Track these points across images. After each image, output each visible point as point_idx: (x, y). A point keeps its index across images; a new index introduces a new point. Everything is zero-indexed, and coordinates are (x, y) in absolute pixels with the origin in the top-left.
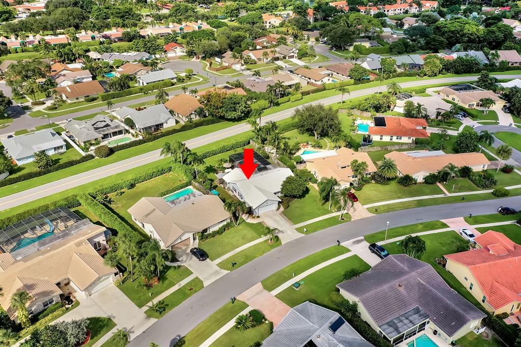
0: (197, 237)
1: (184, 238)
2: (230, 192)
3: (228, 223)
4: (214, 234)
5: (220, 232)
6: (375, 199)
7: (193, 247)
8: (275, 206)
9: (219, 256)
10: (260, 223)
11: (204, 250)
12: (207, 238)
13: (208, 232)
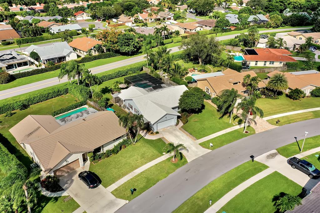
0: (88, 158)
1: (70, 160)
2: (126, 110)
3: (125, 141)
4: (109, 154)
5: (115, 151)
6: (271, 112)
7: (83, 171)
8: (174, 121)
9: (113, 181)
10: (160, 140)
11: (97, 173)
12: (100, 158)
13: (102, 152)
